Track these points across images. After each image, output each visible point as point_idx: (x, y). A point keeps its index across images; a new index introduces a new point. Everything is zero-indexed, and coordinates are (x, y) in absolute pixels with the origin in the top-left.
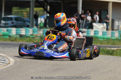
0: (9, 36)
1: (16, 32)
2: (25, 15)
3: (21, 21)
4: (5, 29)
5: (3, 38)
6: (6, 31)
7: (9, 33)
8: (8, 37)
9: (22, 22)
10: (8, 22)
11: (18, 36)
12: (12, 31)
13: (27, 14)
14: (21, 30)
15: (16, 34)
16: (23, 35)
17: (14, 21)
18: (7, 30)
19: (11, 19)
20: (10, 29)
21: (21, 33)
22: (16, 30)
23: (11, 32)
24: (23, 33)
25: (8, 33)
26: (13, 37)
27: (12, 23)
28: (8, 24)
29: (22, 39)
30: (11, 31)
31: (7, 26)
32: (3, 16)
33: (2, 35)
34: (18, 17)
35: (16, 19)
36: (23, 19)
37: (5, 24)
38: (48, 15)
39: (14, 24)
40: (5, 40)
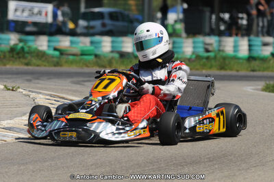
0: (96, 56)
1: (112, 47)
2: (133, 8)
3: (123, 20)
4: (87, 40)
5: (82, 59)
6: (88, 44)
7: (96, 47)
8: (92, 58)
9: (125, 24)
10: (93, 23)
11: (117, 56)
12: (104, 44)
13: (137, 5)
14: (123, 42)
15: (112, 52)
16: (128, 54)
17: (107, 21)
18: (92, 43)
19: (100, 16)
20: (97, 38)
21: (122, 47)
22: (112, 42)
23: (101, 47)
24: (127, 47)
25: (92, 48)
26: (105, 57)
27: (104, 25)
28: (93, 27)
29: (125, 63)
30: (100, 42)
31: (91, 31)
32: (83, 9)
33: (79, 53)
34: (116, 13)
35: (113, 16)
36: (128, 16)
37: (87, 28)
38: (185, 6)
39: (108, 28)
40: (87, 64)
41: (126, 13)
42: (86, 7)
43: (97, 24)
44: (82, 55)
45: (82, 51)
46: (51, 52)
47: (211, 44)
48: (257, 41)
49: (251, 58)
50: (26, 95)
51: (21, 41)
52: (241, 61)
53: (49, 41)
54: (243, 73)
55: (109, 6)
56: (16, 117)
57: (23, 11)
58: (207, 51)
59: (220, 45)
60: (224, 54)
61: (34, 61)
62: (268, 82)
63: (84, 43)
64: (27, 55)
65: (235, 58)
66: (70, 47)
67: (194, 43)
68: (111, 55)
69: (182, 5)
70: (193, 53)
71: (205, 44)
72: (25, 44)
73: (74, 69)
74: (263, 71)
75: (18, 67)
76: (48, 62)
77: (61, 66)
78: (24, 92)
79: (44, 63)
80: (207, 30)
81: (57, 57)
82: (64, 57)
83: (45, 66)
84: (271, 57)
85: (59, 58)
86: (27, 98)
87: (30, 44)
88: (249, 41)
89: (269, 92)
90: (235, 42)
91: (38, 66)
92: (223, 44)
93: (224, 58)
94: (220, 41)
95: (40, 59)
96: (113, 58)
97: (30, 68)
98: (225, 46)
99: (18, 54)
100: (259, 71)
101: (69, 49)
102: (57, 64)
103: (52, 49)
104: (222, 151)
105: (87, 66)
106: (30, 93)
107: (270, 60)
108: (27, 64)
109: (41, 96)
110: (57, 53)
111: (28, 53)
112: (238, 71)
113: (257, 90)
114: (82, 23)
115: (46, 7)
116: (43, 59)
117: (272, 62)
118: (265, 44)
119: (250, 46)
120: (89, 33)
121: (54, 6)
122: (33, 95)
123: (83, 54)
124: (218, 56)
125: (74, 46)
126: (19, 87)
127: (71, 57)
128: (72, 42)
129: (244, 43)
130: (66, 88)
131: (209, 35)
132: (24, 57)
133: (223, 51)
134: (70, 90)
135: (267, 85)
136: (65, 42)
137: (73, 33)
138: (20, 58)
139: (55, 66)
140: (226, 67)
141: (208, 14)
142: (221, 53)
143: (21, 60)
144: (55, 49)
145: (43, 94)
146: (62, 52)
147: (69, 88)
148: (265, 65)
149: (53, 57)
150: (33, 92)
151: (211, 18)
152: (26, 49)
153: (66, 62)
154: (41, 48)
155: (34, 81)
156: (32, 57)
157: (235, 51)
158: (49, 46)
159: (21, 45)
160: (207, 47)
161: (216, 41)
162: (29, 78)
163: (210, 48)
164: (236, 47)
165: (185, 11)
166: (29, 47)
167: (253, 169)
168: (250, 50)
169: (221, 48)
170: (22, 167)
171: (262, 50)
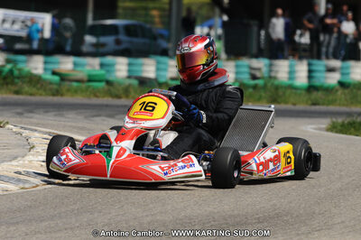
0: (108, 83)
1: (129, 71)
2: (157, 20)
3: (144, 36)
4: (96, 62)
5: (89, 87)
6: (97, 67)
7: (108, 71)
8: (102, 85)
9: (147, 41)
10: (103, 39)
11: (135, 82)
12: (118, 67)
13: (161, 17)
14: (142, 65)
15: (129, 77)
16: (150, 80)
17: (123, 37)
18: (102, 65)
19: (113, 30)
20: (109, 59)
21: (142, 71)
22: (130, 65)
23: (115, 71)
24: (148, 71)
25: (103, 72)
26: (120, 84)
27: (118, 42)
28: (103, 45)
30: (112, 65)
31: (101, 50)
32: (90, 21)
33: (86, 78)
34: (134, 25)
35: (129, 30)
36: (150, 30)
37: (95, 45)
38: (225, 18)
39: (123, 46)
40: (95, 93)
41: (148, 26)
42: (95, 19)
43: (109, 40)
44: (89, 81)
45: (89, 76)
46: (48, 76)
47: (259, 69)
48: (320, 65)
49: (311, 88)
50: (17, 133)
51: (8, 61)
52: (299, 92)
53: (45, 63)
54: (301, 107)
55: (125, 17)
56: (3, 161)
57: (13, 22)
58: (254, 77)
59: (270, 71)
60: (276, 82)
61: (26, 88)
62: (334, 120)
63: (92, 65)
64: (16, 80)
65: (291, 87)
66: (73, 70)
67: (237, 66)
68: (128, 82)
69: (221, 17)
70: (236, 80)
71: (251, 68)
72: (15, 66)
73: (78, 99)
74: (328, 105)
75: (5, 96)
76: (45, 90)
77: (62, 95)
78: (15, 129)
79: (40, 92)
80: (254, 50)
81: (56, 84)
82: (67, 83)
83: (41, 95)
84: (338, 87)
85: (59, 85)
86: (19, 136)
87: (21, 66)
88: (309, 65)
89: (337, 132)
90: (291, 66)
91: (31, 95)
92: (275, 69)
93: (277, 88)
94: (271, 65)
95: (34, 86)
96: (130, 85)
97: (21, 97)
98: (277, 72)
99: (5, 78)
100: (323, 104)
101: (72, 73)
102: (57, 93)
103: (50, 72)
104: (275, 210)
105: (96, 96)
106: (22, 131)
107: (337, 91)
108: (17, 93)
109: (37, 134)
110: (56, 78)
111: (18, 78)
112: (294, 104)
113: (320, 129)
114: (89, 39)
115: (43, 18)
116: (39, 86)
117: (339, 93)
118: (331, 70)
119: (310, 71)
120: (97, 52)
121: (54, 17)
122: (26, 133)
123: (91, 79)
124: (269, 85)
125: (79, 69)
126: (7, 123)
127: (75, 84)
128: (75, 64)
129: (302, 69)
130: (69, 124)
131: (256, 56)
132: (13, 83)
133: (275, 78)
134: (74, 127)
135: (334, 123)
136: (66, 64)
137: (77, 52)
138: (7, 84)
139: (54, 95)
140: (279, 100)
141: (255, 29)
142: (272, 81)
143: (9, 86)
144: (54, 73)
145: (40, 132)
146: (63, 77)
147: (73, 124)
148: (331, 98)
149: (51, 83)
150: (25, 129)
151: (259, 35)
152: (16, 73)
153: (68, 90)
154: (35, 72)
155: (26, 115)
156: (23, 82)
157: (290, 78)
158: (45, 69)
159: (9, 66)
160: (253, 72)
161: (265, 65)
162: (19, 110)
163: (258, 74)
164: (292, 73)
165: (224, 25)
166: (20, 70)
167: (316, 234)
168: (310, 77)
169: (273, 74)
170: (12, 228)
171: (326, 78)
